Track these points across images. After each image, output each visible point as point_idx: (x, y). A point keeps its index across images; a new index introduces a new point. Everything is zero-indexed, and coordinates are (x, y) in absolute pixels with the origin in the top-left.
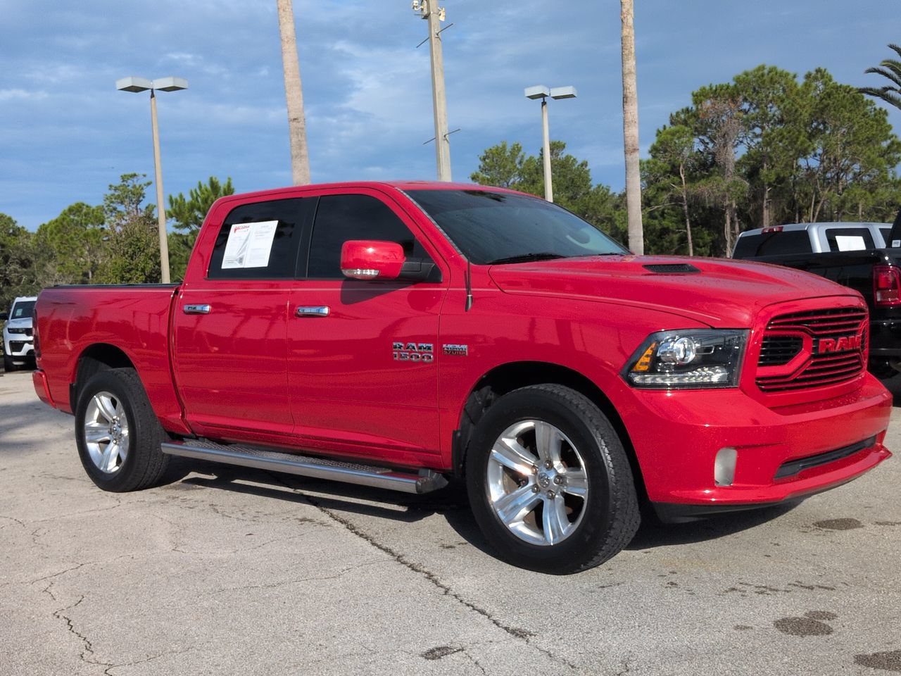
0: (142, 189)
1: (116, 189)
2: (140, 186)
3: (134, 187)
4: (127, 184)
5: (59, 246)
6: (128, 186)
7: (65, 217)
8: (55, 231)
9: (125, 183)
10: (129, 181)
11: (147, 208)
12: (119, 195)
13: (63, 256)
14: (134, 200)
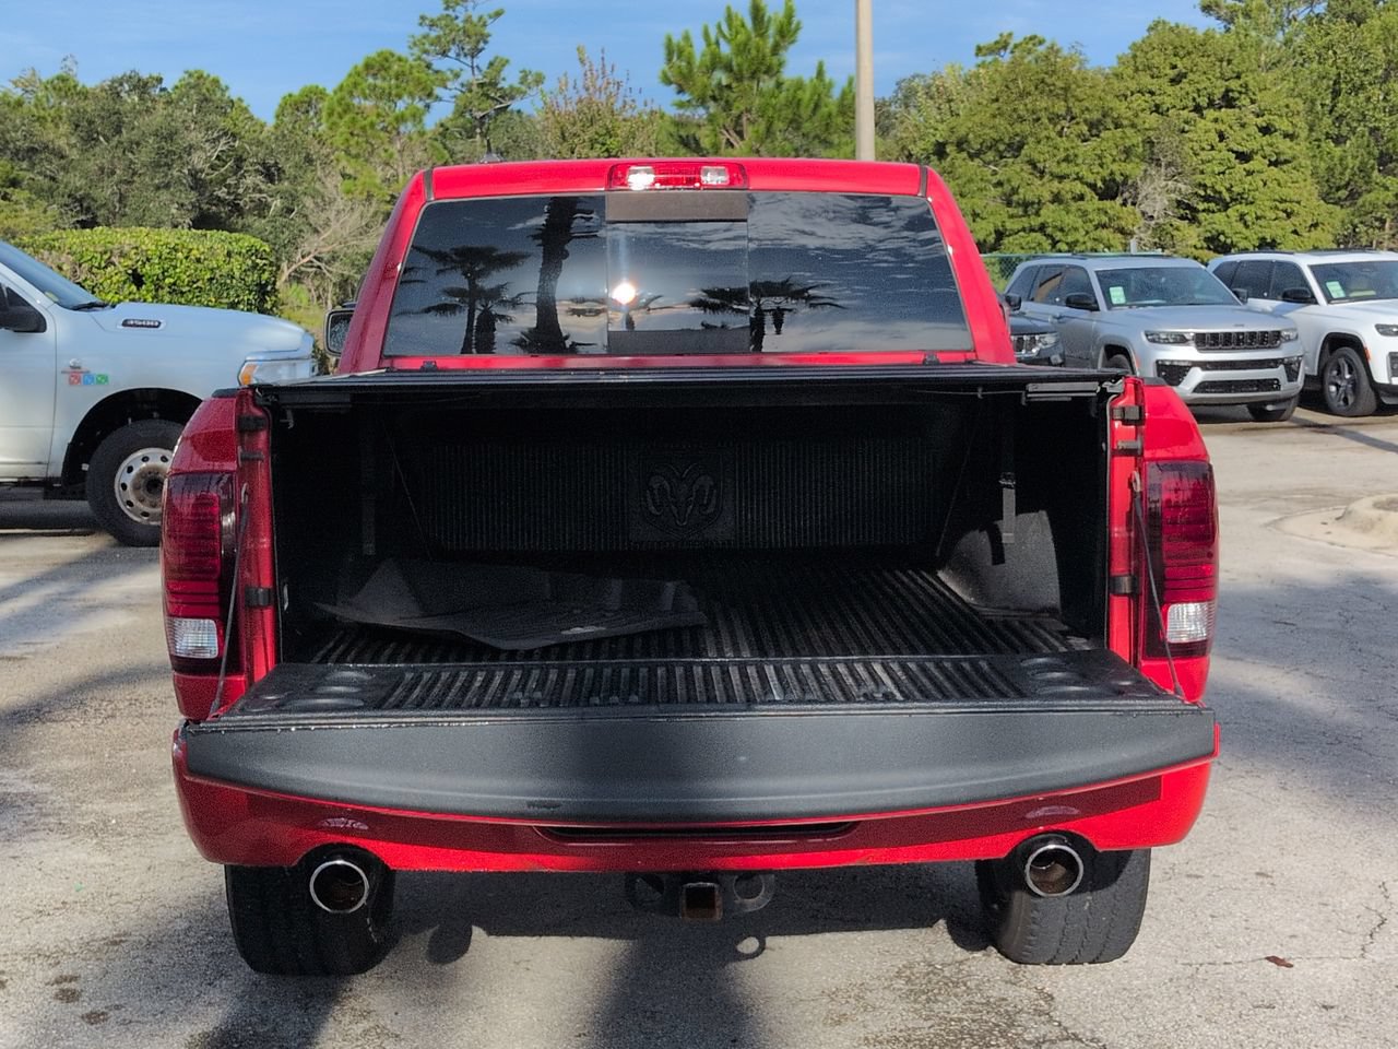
0: (485, 25)
1: (432, 25)
2: (480, 18)
3: (468, 20)
4: (453, 15)
5: (347, 140)
6: (457, 18)
7: (359, 80)
8: (339, 109)
9: (450, 12)
10: (458, 8)
11: (491, 64)
12: (439, 37)
13: (353, 161)
14: (467, 47)
